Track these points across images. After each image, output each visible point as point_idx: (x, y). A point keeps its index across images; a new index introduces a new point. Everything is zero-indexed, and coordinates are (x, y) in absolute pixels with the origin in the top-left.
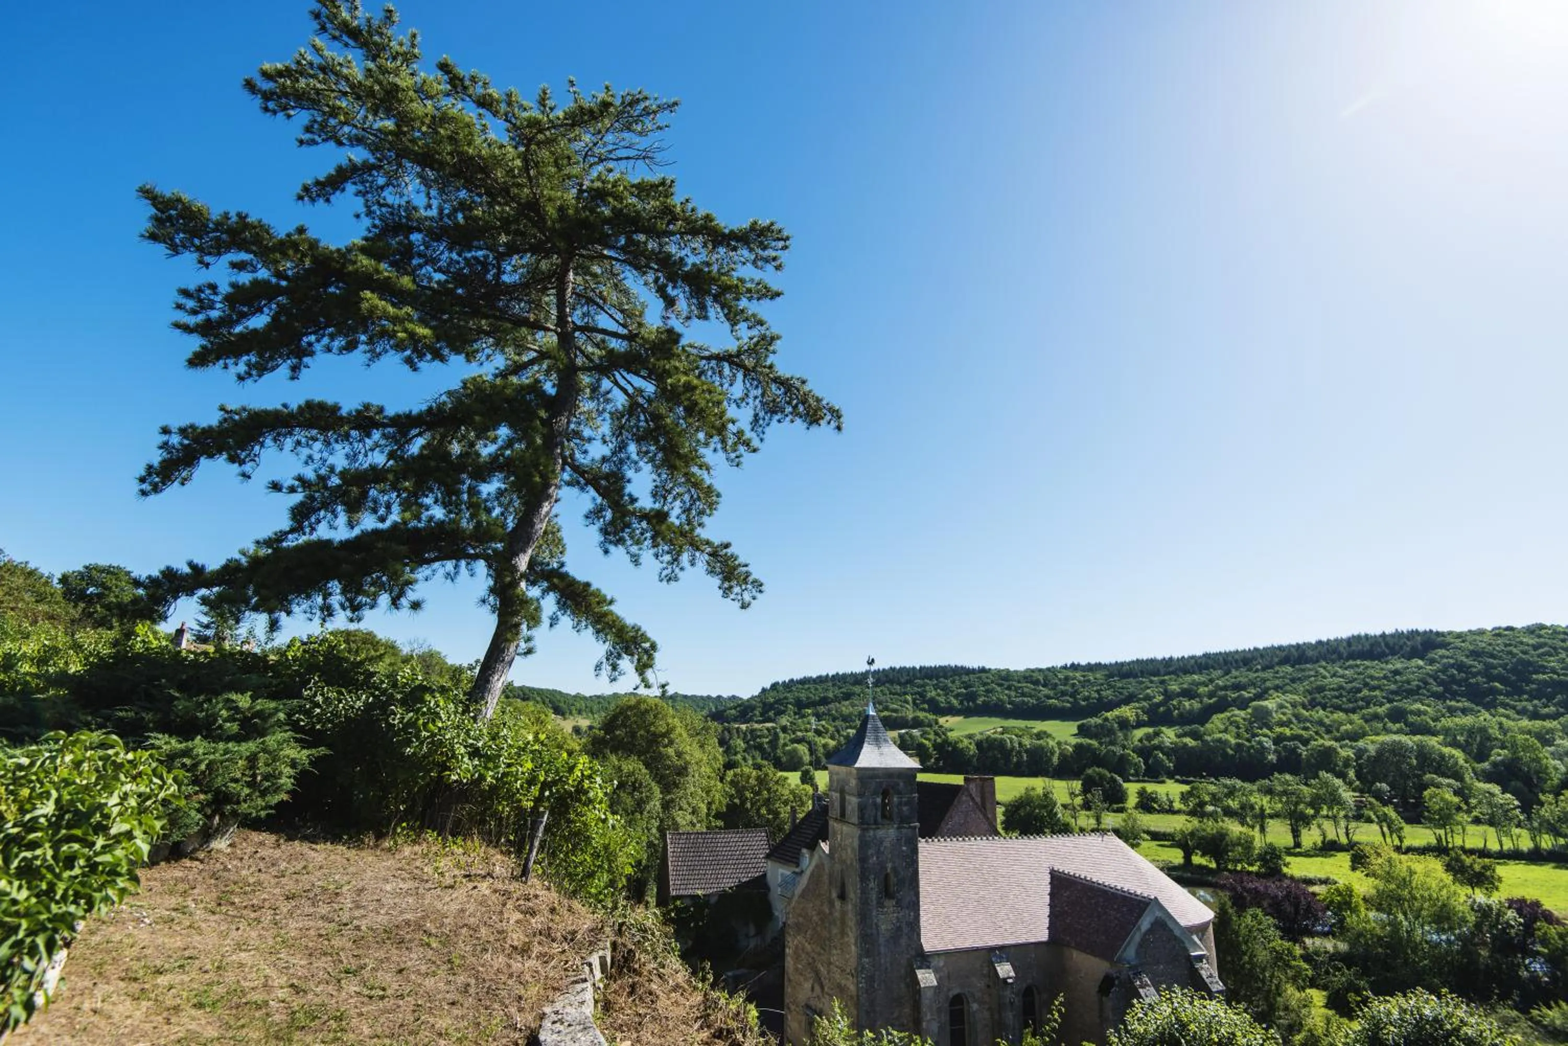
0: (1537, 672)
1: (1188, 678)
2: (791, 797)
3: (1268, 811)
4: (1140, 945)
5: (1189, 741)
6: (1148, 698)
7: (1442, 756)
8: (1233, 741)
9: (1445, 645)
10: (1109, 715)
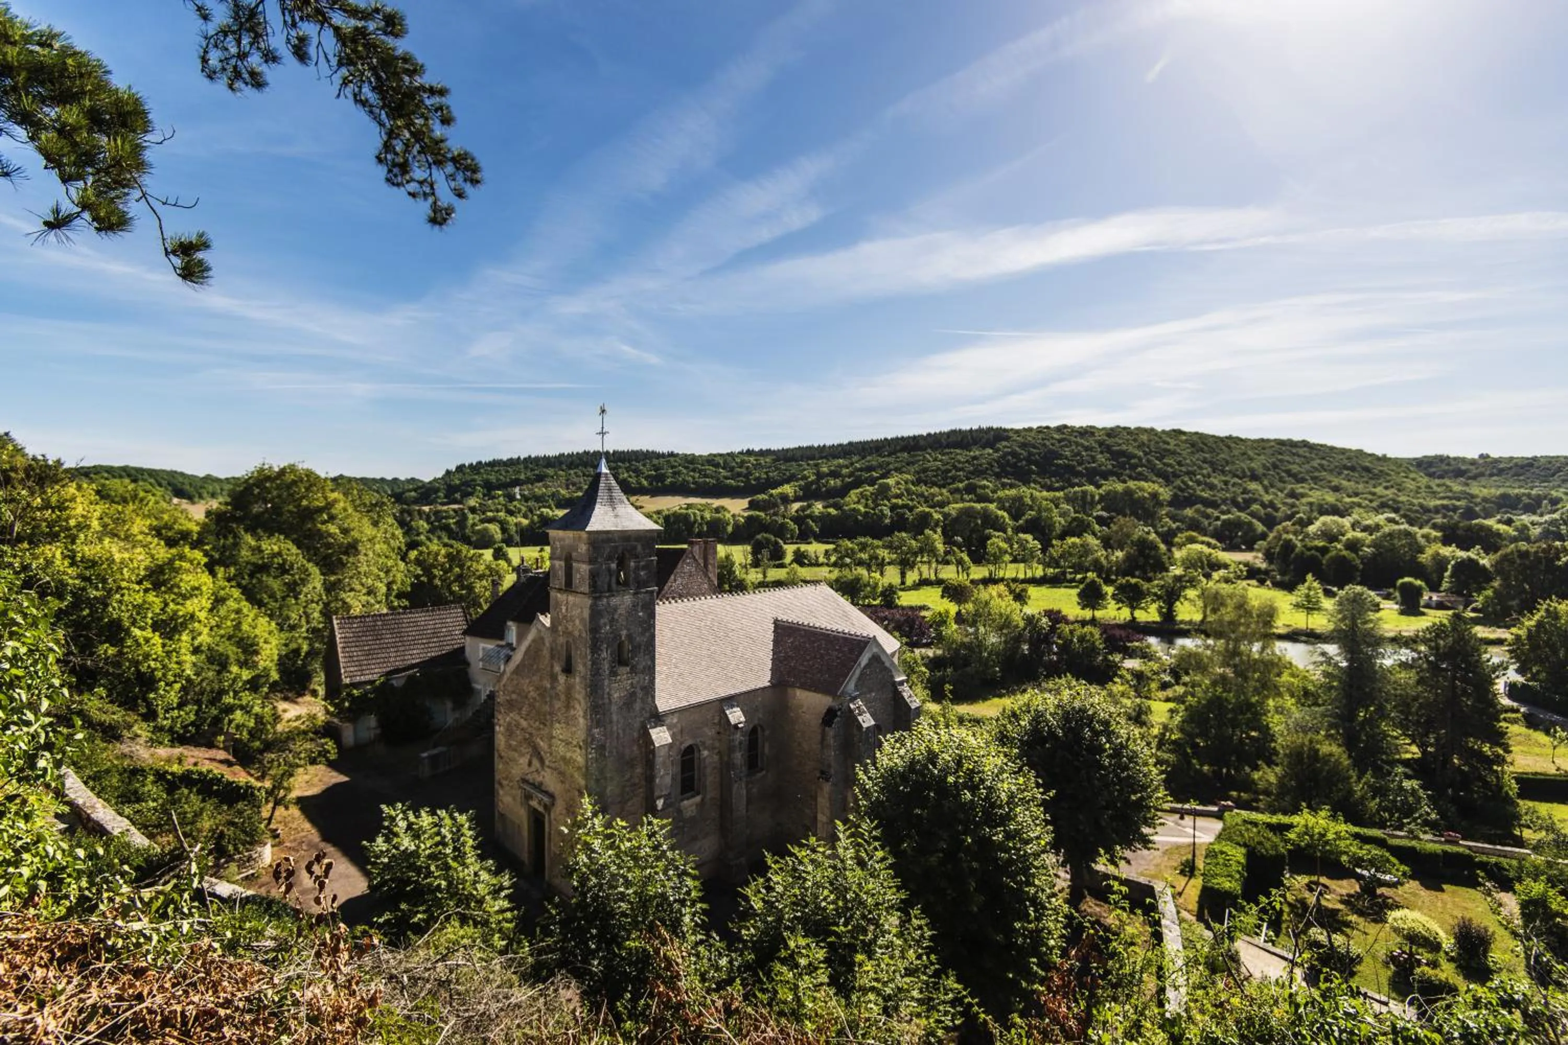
0: (1057, 459)
1: (836, 462)
2: (488, 572)
3: (887, 560)
4: (859, 679)
5: (832, 511)
6: (805, 478)
7: (997, 517)
8: (863, 509)
9: (1007, 439)
10: (773, 492)
